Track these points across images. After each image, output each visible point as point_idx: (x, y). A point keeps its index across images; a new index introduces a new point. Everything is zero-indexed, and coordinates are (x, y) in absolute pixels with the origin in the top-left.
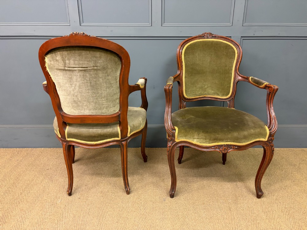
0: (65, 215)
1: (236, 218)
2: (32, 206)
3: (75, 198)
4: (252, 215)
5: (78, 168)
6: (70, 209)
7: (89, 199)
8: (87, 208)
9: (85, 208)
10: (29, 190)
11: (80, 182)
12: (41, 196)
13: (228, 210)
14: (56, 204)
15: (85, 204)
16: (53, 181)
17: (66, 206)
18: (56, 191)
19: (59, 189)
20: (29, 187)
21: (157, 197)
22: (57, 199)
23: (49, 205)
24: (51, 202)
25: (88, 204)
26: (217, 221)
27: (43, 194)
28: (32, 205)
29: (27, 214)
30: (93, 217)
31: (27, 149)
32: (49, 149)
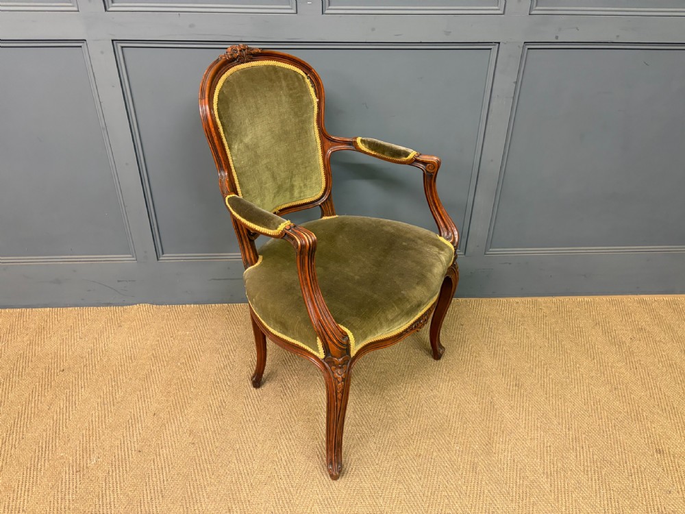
0: (108, 497)
1: (486, 491)
2: (32, 476)
3: (130, 452)
4: (521, 482)
6: (118, 482)
7: (161, 453)
8: (158, 477)
9: (154, 479)
10: (23, 432)
12: (50, 448)
13: (469, 471)
14: (87, 467)
15: (153, 466)
16: (77, 403)
17: (111, 473)
18: (84, 432)
19: (91, 427)
20: (22, 423)
22: (88, 455)
23: (71, 472)
24: (75, 464)
25: (160, 465)
26: (447, 501)
27: (54, 442)
28: (32, 472)
29: (22, 498)
30: (173, 503)
31: (11, 311)
32: (65, 310)
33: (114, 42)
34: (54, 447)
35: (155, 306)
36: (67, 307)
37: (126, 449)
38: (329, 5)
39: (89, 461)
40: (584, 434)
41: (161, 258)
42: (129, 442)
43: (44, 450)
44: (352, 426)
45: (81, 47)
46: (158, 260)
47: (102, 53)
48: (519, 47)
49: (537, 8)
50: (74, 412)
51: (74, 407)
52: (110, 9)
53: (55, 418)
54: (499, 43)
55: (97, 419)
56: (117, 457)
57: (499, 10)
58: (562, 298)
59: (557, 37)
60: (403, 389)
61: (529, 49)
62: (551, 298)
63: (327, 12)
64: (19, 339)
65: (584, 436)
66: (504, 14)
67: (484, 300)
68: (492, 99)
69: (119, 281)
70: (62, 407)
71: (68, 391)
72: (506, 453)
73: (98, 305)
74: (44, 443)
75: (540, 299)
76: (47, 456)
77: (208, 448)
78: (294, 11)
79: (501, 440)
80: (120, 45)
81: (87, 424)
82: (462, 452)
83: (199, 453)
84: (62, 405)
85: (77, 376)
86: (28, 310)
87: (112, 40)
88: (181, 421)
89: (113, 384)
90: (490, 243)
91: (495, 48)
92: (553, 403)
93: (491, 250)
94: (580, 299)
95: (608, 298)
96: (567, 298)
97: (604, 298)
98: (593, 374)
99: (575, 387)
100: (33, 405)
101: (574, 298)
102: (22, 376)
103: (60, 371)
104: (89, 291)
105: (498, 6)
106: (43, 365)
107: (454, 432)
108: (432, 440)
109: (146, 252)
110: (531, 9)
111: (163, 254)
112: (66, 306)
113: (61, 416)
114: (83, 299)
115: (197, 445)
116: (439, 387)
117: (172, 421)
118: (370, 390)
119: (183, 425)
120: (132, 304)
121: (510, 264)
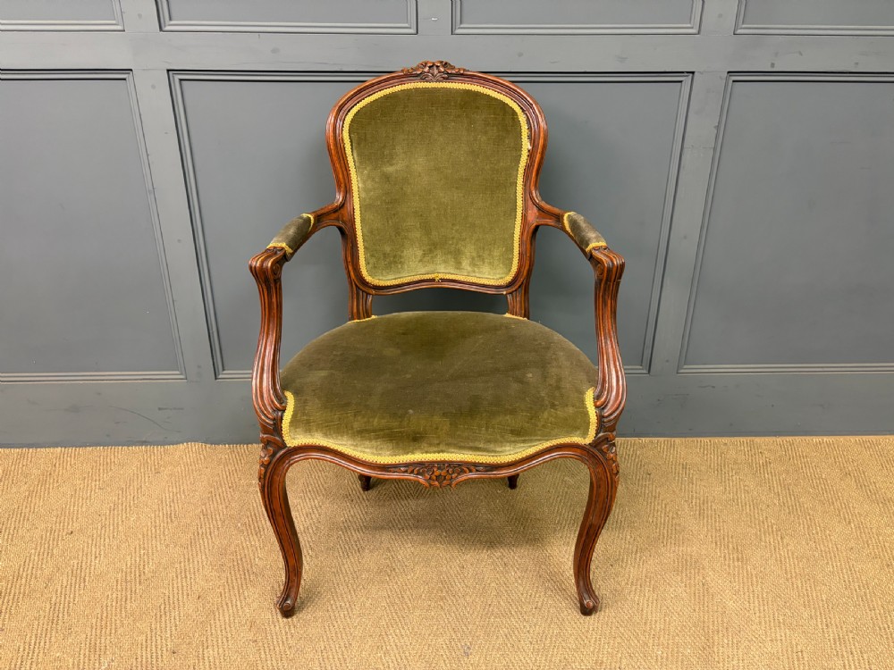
3: (159, 653)
5: (176, 523)
7: (206, 655)
11: (180, 585)
12: (42, 644)
16: (87, 579)
18: (94, 621)
19: (105, 615)
21: (440, 640)
22: (97, 656)
27: (49, 636)
31: (7, 451)
32: (81, 450)
33: (171, 73)
34: (48, 643)
35: (208, 446)
36: (86, 446)
37: (154, 649)
38: (461, 23)
39: (97, 665)
40: (852, 632)
41: (220, 376)
42: (159, 638)
43: (32, 647)
44: (496, 617)
45: (125, 79)
46: (216, 379)
47: (153, 87)
48: (721, 78)
49: (744, 26)
50: (82, 592)
51: (82, 584)
52: (168, 28)
53: (53, 600)
54: (693, 73)
55: (114, 604)
56: (139, 660)
57: (692, 28)
58: (789, 439)
59: (773, 65)
61: (734, 81)
62: (774, 438)
63: (458, 31)
64: (14, 490)
65: (851, 635)
66: (699, 33)
67: (678, 440)
68: (685, 150)
69: (160, 409)
70: (64, 585)
71: (76, 562)
72: (735, 662)
73: (129, 443)
74: (34, 637)
75: (758, 440)
76: (35, 657)
77: (277, 649)
78: (413, 31)
79: (726, 641)
80: (178, 77)
81: (99, 611)
82: (667, 659)
83: (263, 656)
84: (65, 582)
85: (90, 542)
86: (31, 450)
87: (168, 71)
88: (239, 606)
89: (142, 552)
90: (684, 358)
91: (687, 80)
92: (797, 587)
93: (685, 367)
94: (816, 439)
95: (858, 438)
96: (798, 439)
97: (852, 439)
98: (852, 544)
99: (828, 563)
100: (24, 580)
101: (808, 438)
102: (12, 540)
103: (67, 533)
104: (118, 423)
105: (690, 23)
106: (43, 526)
107: (651, 629)
108: (619, 640)
109: (199, 367)
110: (736, 27)
111: (224, 370)
112: (84, 445)
113: (63, 596)
114: (108, 436)
115: (260, 644)
116: (622, 561)
117: (225, 607)
118: (519, 565)
119: (240, 613)
120: (177, 443)
121: (713, 387)
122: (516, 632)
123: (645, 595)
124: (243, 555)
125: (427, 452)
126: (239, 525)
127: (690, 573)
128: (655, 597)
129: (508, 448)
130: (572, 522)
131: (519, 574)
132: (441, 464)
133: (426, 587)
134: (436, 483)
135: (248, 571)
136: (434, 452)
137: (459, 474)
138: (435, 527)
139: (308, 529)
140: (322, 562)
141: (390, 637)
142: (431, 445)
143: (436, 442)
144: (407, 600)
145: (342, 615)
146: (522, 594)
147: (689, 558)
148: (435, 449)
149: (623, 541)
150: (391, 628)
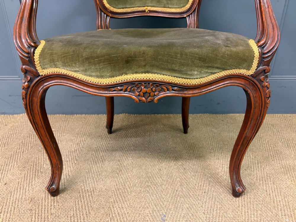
21: (147, 211)
44: (181, 197)
60: (221, 169)
69: (10, 96)
88: (27, 190)
107: (278, 205)
108: (259, 212)
115: (34, 212)
116: (251, 168)
117: (19, 189)
118: (192, 169)
119: (27, 193)
120: (20, 113)
121: (285, 87)
122: (194, 206)
123: (269, 186)
124: (37, 163)
125: (136, 73)
126: (40, 148)
127: (292, 174)
128: (275, 187)
129: (196, 73)
130: (219, 148)
131: (193, 174)
132: (147, 82)
133: (139, 180)
134: (144, 98)
135: (38, 171)
136: (142, 73)
137: (160, 92)
138: (145, 150)
139: (76, 150)
140: (81, 167)
141: (115, 208)
142: (139, 66)
143: (143, 64)
144: (127, 187)
145: (87, 195)
146: (196, 185)
147: (289, 167)
148: (143, 70)
149: (249, 158)
150: (116, 203)
